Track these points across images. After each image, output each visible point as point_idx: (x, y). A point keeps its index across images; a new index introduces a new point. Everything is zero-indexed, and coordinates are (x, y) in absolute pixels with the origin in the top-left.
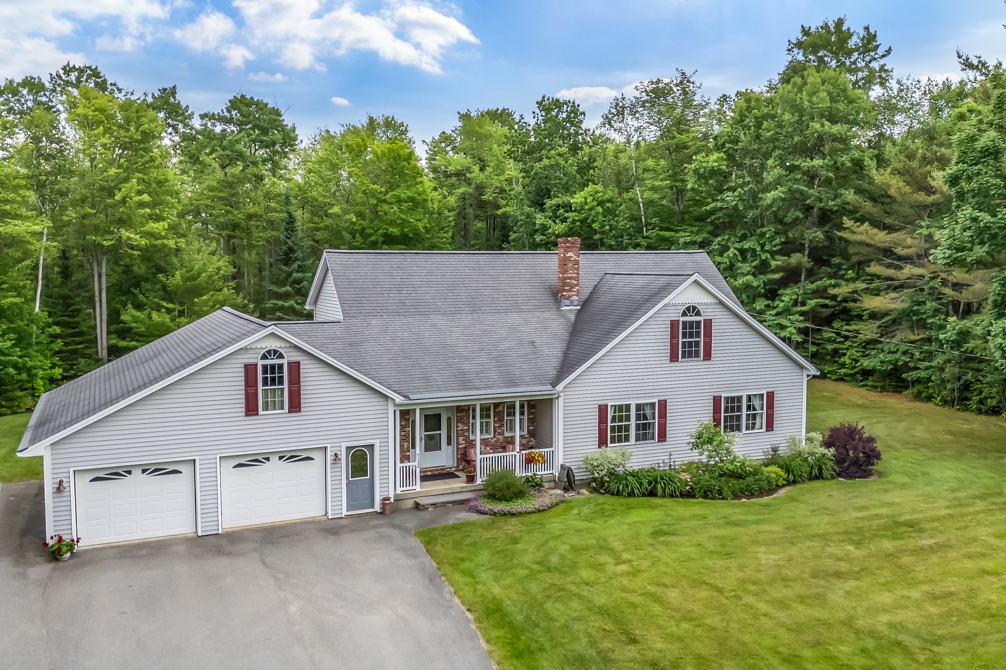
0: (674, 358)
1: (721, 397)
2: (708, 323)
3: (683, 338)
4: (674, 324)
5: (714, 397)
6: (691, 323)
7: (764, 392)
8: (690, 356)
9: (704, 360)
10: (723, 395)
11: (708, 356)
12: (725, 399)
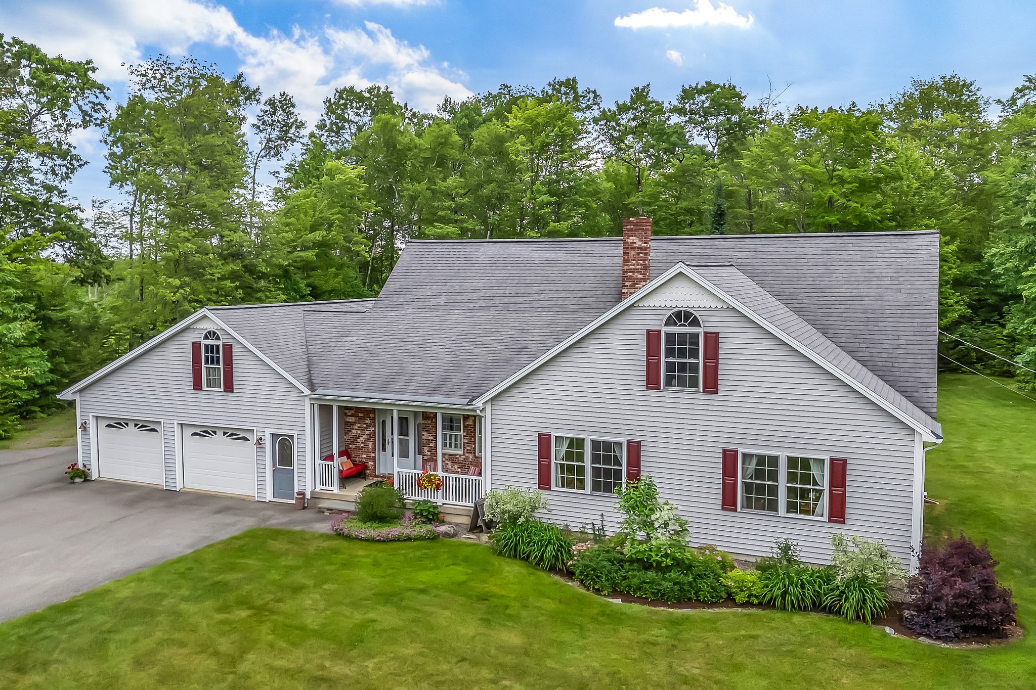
0: (652, 382)
1: (736, 452)
2: (713, 339)
3: (666, 357)
4: (652, 337)
5: (725, 451)
6: (682, 336)
7: (826, 458)
8: (682, 383)
9: (704, 392)
10: (741, 450)
11: (712, 386)
12: (745, 455)
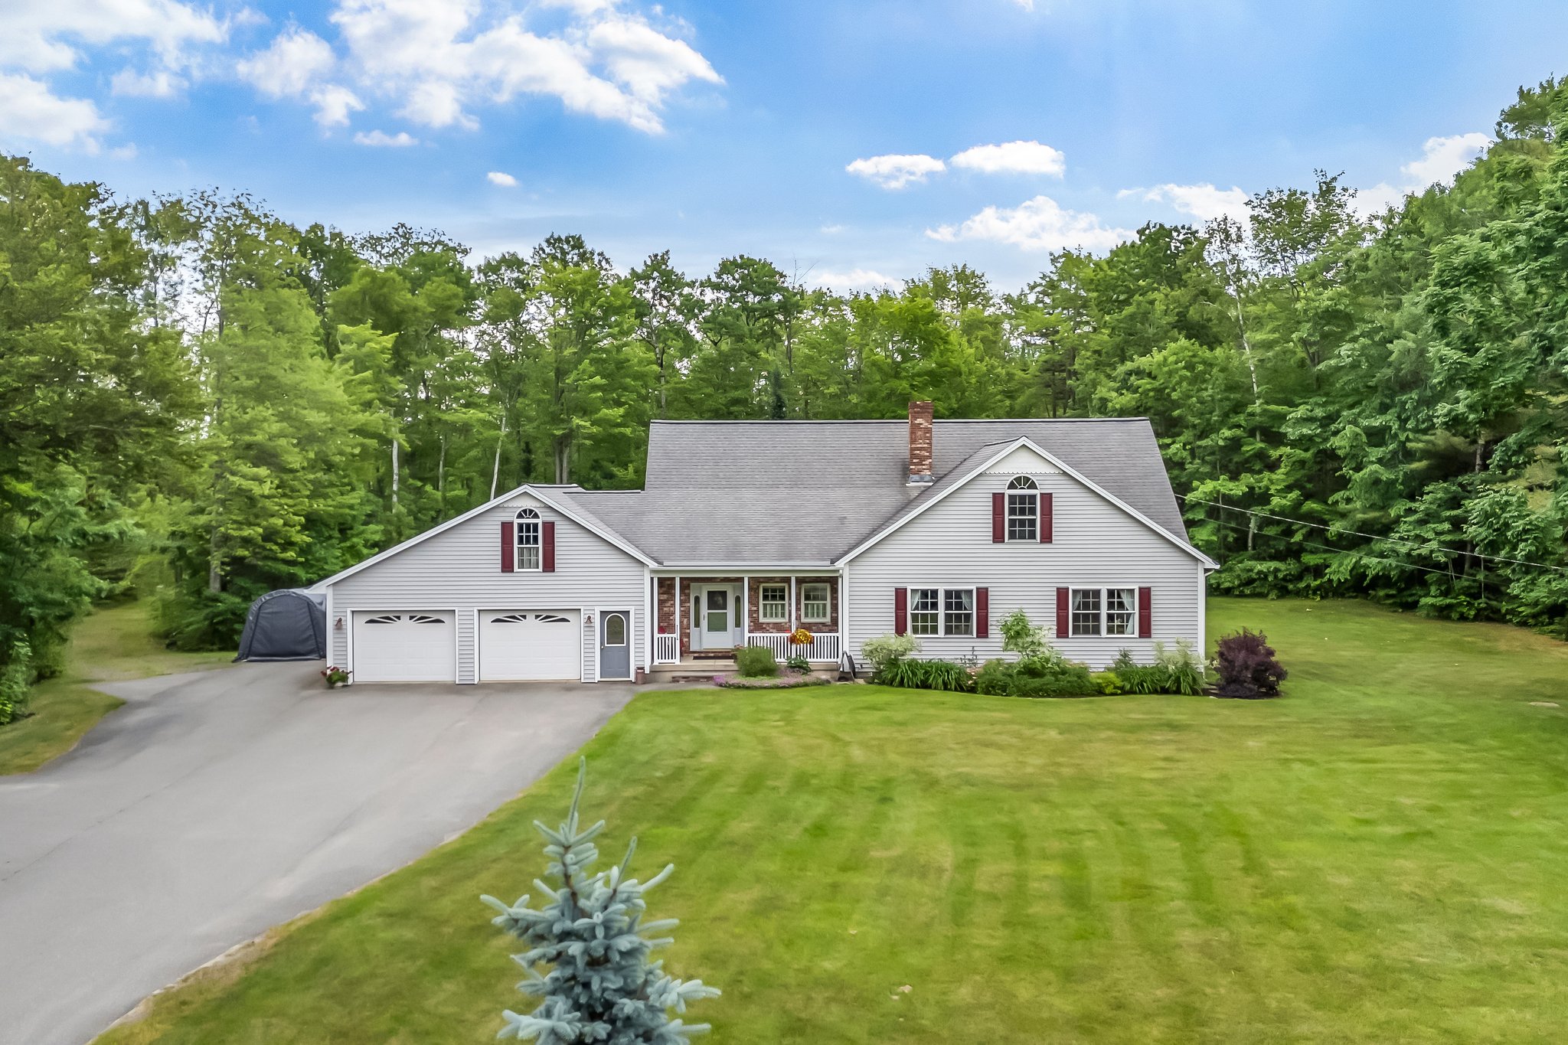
0: (998, 537)
1: (1067, 589)
2: (1047, 498)
3: (1010, 515)
4: (998, 498)
5: (1059, 589)
6: (1023, 497)
7: (1136, 587)
8: (1023, 536)
9: (1041, 542)
10: (1071, 587)
11: (1047, 538)
12: (1075, 592)
